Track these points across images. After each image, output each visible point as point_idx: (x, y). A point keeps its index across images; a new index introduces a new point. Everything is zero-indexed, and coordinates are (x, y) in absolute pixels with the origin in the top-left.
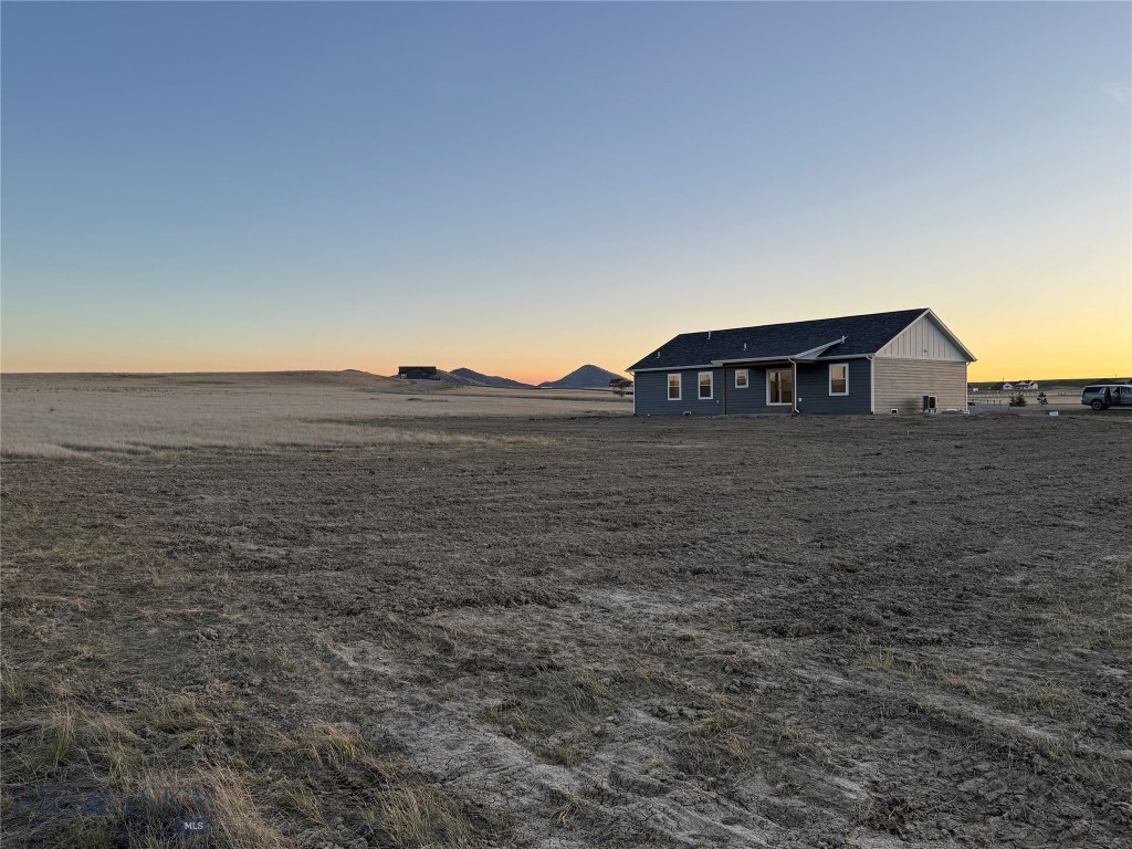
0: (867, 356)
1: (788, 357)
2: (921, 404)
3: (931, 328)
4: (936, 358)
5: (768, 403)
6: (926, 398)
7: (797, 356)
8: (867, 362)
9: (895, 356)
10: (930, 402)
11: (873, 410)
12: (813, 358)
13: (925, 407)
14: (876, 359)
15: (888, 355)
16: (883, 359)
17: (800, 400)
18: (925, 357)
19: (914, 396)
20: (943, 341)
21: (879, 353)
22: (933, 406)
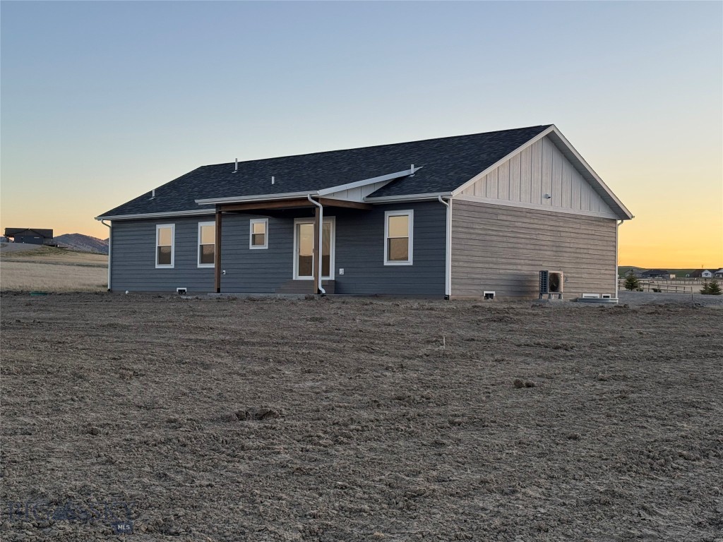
0: (439, 196)
1: (308, 194)
2: (537, 286)
3: (558, 160)
4: (565, 209)
5: (296, 276)
6: (544, 273)
7: (322, 193)
8: (439, 207)
9: (490, 200)
10: (551, 283)
11: (449, 291)
12: (358, 198)
13: (543, 291)
14: (456, 202)
15: (479, 198)
16: (469, 204)
17: (341, 271)
18: (546, 206)
19: (525, 270)
20: (578, 183)
21: (461, 193)
22: (555, 288)
